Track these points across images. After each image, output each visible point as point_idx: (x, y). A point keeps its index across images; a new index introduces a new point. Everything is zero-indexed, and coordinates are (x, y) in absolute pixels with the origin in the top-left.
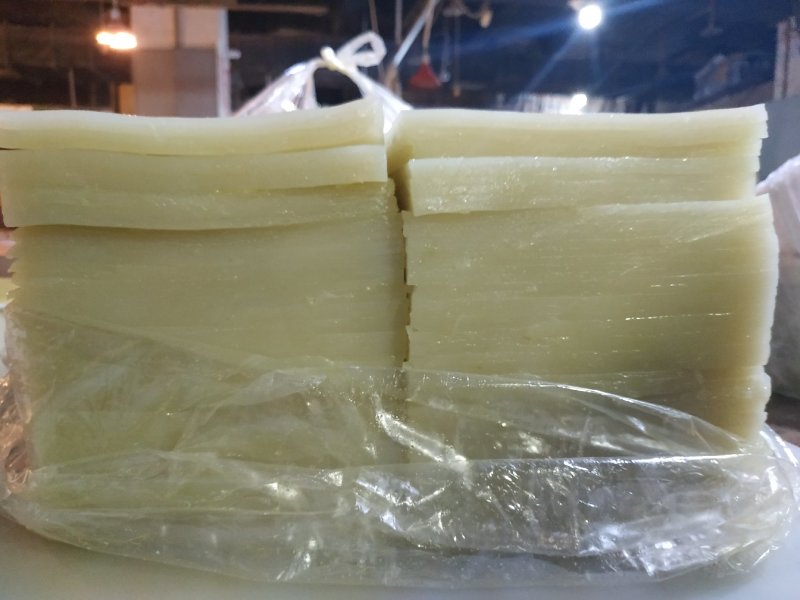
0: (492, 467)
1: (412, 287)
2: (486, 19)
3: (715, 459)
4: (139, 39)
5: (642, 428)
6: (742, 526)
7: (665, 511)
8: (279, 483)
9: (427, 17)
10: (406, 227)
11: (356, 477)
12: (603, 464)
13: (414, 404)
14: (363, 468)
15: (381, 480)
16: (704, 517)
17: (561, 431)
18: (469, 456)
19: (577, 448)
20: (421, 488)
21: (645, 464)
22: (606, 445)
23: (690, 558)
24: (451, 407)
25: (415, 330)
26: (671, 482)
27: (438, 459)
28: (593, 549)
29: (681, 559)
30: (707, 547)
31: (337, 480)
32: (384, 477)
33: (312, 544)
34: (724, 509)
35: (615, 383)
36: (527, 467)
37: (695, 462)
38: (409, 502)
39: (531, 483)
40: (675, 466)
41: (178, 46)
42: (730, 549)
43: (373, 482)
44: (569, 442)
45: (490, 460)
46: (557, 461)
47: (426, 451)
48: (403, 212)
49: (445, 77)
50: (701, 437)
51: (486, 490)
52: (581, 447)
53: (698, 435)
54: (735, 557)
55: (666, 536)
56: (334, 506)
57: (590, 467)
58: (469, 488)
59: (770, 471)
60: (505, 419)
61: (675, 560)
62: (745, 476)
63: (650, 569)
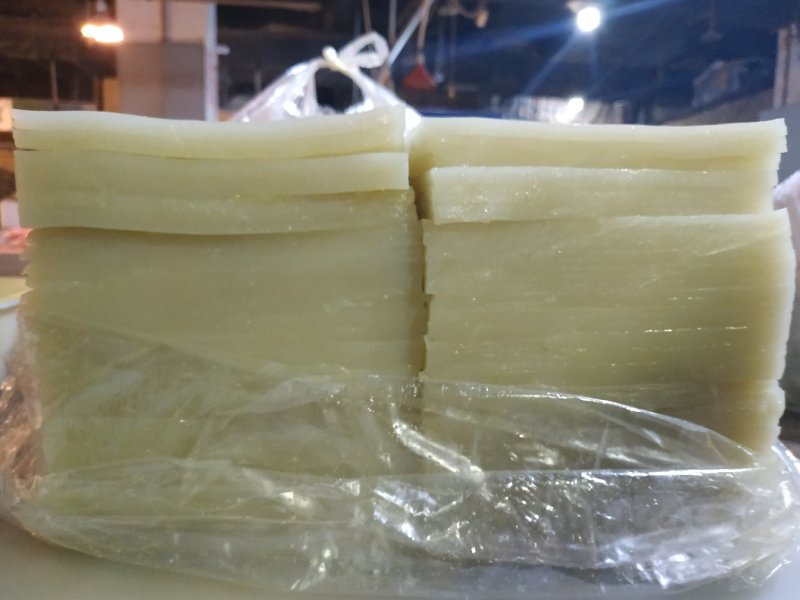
0: (511, 478)
1: (430, 297)
2: (482, 20)
3: (729, 472)
4: (125, 32)
5: (658, 440)
6: (755, 539)
7: (680, 524)
8: (295, 492)
9: (422, 16)
10: (426, 235)
11: (374, 487)
12: (620, 477)
13: (431, 414)
14: (380, 478)
15: (399, 490)
16: (718, 531)
17: (578, 444)
18: (484, 467)
19: (595, 460)
20: (439, 498)
21: (661, 478)
22: (621, 457)
23: (703, 571)
24: (468, 418)
25: (433, 340)
26: (687, 495)
27: (454, 470)
28: (609, 561)
29: (694, 572)
30: (720, 560)
31: (354, 490)
32: (402, 487)
33: (327, 554)
34: (739, 523)
35: (631, 395)
36: (545, 479)
37: (712, 476)
38: (427, 512)
39: (549, 495)
40: (692, 479)
41: (165, 41)
42: (743, 562)
43: (391, 492)
44: (587, 454)
45: (509, 472)
46: (575, 473)
47: (442, 462)
48: (423, 220)
49: (439, 78)
50: (717, 451)
51: (504, 502)
52: (598, 459)
53: (714, 448)
54: (748, 571)
55: (680, 550)
56: (351, 515)
57: (608, 479)
58: (488, 499)
59: (784, 486)
60: (523, 431)
61: (688, 573)
62: (760, 490)
63: (664, 582)
